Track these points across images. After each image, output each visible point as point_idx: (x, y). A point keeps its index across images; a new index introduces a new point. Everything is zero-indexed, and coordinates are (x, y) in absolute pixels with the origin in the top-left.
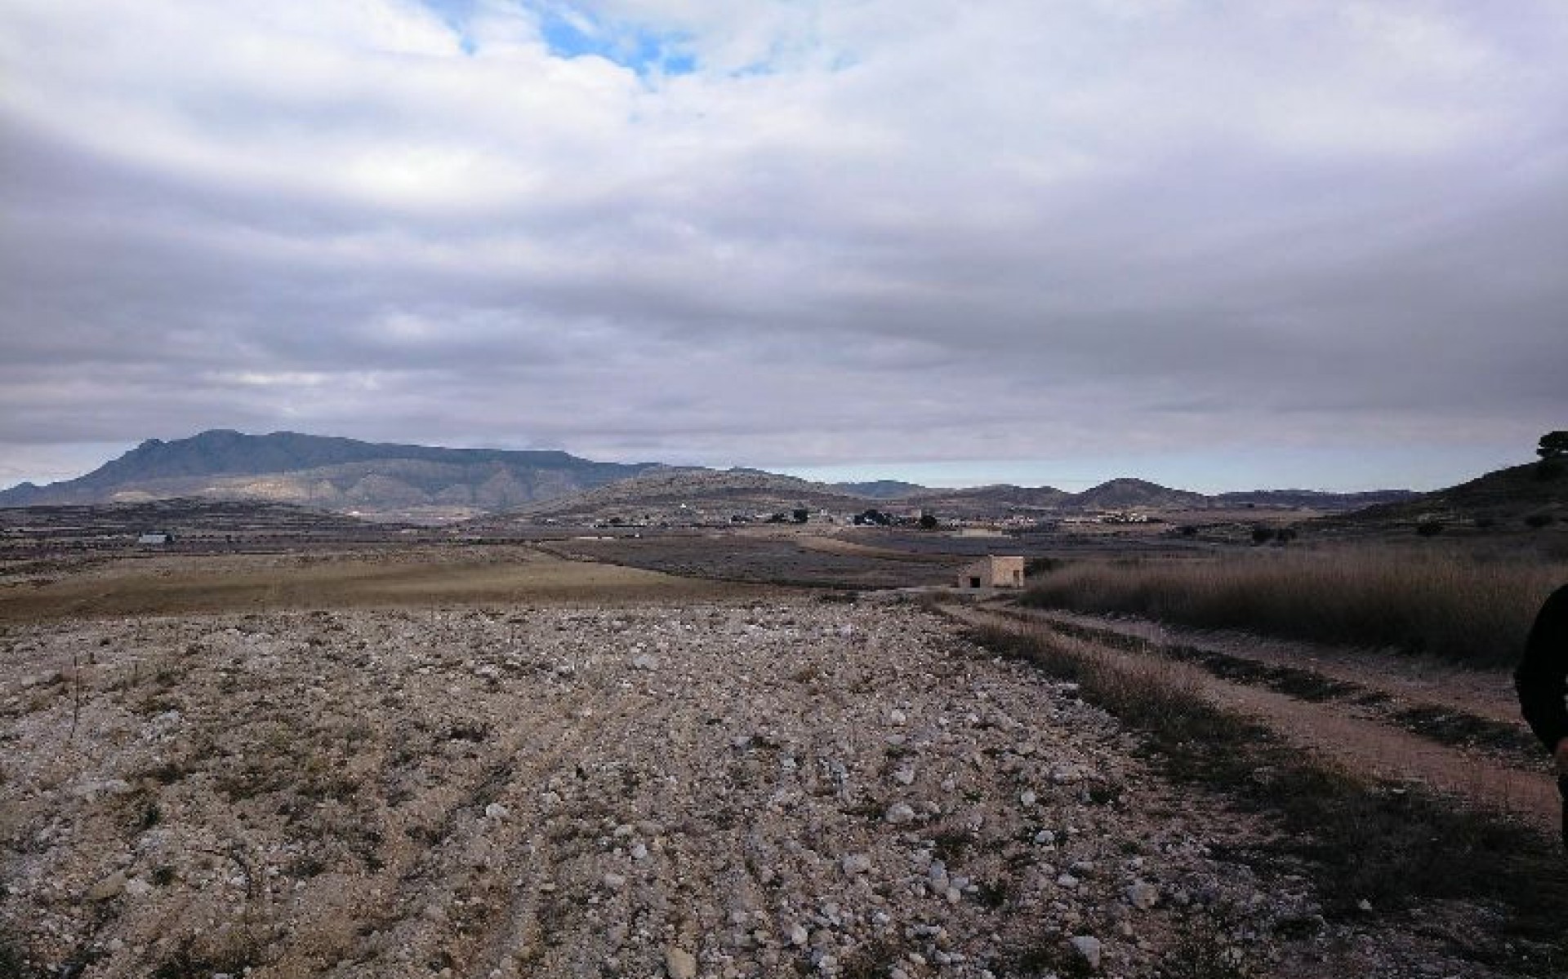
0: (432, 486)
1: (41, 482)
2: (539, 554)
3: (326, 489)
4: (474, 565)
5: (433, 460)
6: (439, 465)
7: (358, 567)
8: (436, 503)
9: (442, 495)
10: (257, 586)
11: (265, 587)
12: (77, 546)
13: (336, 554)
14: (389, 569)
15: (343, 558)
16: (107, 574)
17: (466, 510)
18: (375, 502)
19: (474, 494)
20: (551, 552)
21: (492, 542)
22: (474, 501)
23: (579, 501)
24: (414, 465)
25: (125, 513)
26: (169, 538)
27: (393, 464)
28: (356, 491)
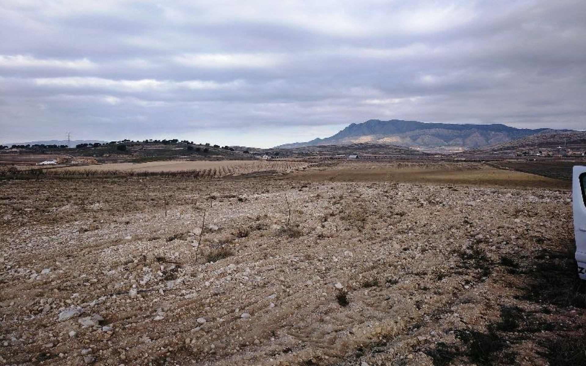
0: (447, 139)
1: (322, 138)
2: (487, 166)
3: (408, 140)
4: (460, 170)
5: (448, 129)
6: (450, 131)
7: (417, 169)
8: (449, 145)
9: (451, 143)
10: (383, 174)
11: (385, 174)
12: (331, 158)
13: (409, 164)
14: (428, 170)
15: (412, 166)
16: (340, 168)
17: (460, 149)
18: (426, 145)
19: (464, 143)
20: (493, 166)
21: (469, 161)
22: (463, 145)
23: (508, 145)
24: (441, 131)
25: (344, 148)
26: (357, 157)
27: (433, 131)
28: (419, 140)
